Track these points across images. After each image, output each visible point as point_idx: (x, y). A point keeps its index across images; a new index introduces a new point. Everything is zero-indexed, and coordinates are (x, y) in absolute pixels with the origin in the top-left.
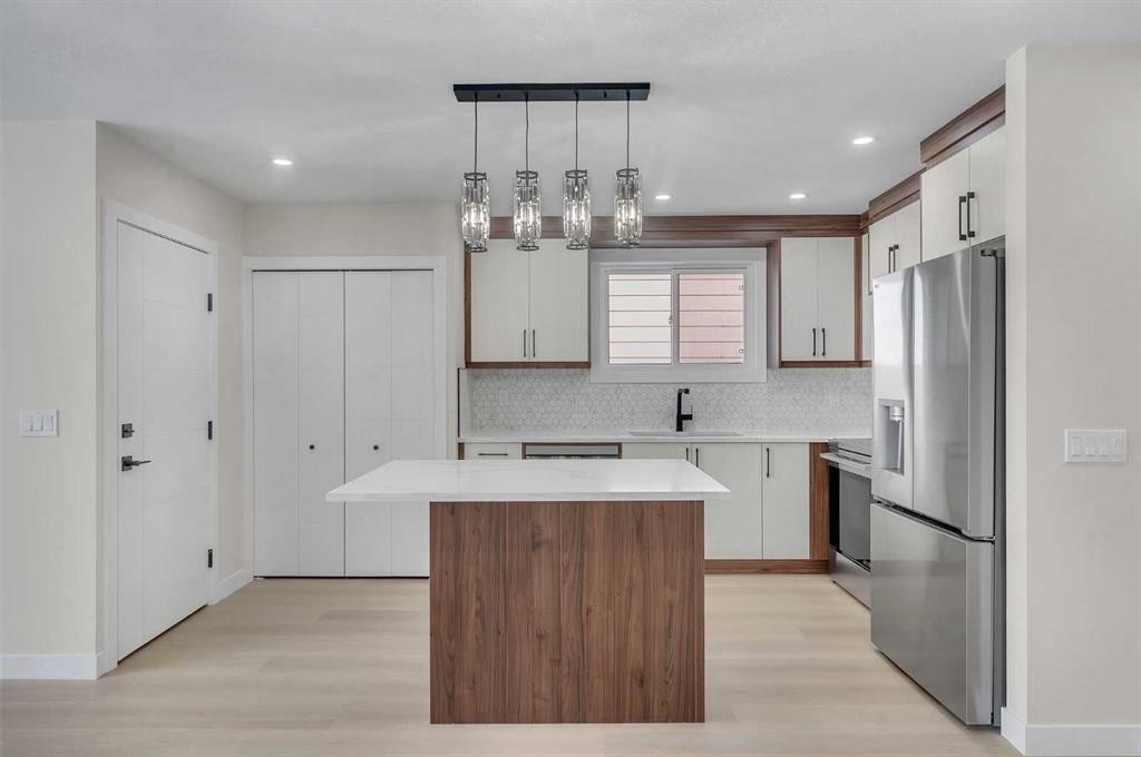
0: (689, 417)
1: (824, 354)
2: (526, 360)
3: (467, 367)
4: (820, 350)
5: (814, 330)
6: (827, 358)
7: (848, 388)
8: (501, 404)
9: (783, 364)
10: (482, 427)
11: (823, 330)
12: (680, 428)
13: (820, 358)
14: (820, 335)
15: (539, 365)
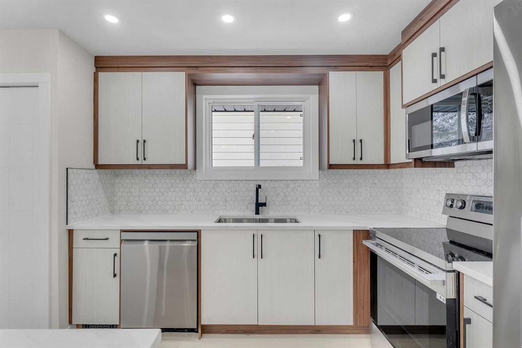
0: (264, 205)
1: (361, 159)
2: (139, 162)
3: (96, 168)
4: (358, 156)
5: (354, 141)
6: (363, 162)
7: (375, 183)
8: (134, 194)
9: (331, 167)
10: (120, 211)
11: (361, 141)
12: (257, 212)
13: (358, 162)
14: (359, 144)
15: (149, 167)
